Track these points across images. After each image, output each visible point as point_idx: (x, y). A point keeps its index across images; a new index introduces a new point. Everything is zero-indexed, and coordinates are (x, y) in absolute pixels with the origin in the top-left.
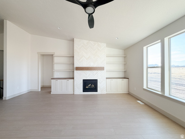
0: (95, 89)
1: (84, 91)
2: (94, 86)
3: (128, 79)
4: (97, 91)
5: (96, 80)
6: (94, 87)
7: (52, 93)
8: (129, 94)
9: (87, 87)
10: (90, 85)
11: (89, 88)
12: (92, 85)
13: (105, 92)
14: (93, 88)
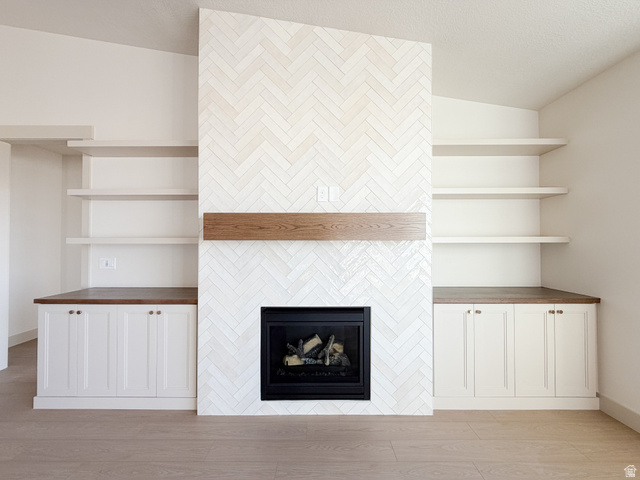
0: (352, 380)
1: (267, 394)
2: (339, 348)
3: (593, 306)
4: (364, 394)
5: (362, 313)
6: (345, 361)
7: (39, 403)
8: (605, 418)
9: (293, 361)
10: (315, 341)
11: (304, 366)
12: (325, 342)
13: (422, 404)
14: (339, 364)
